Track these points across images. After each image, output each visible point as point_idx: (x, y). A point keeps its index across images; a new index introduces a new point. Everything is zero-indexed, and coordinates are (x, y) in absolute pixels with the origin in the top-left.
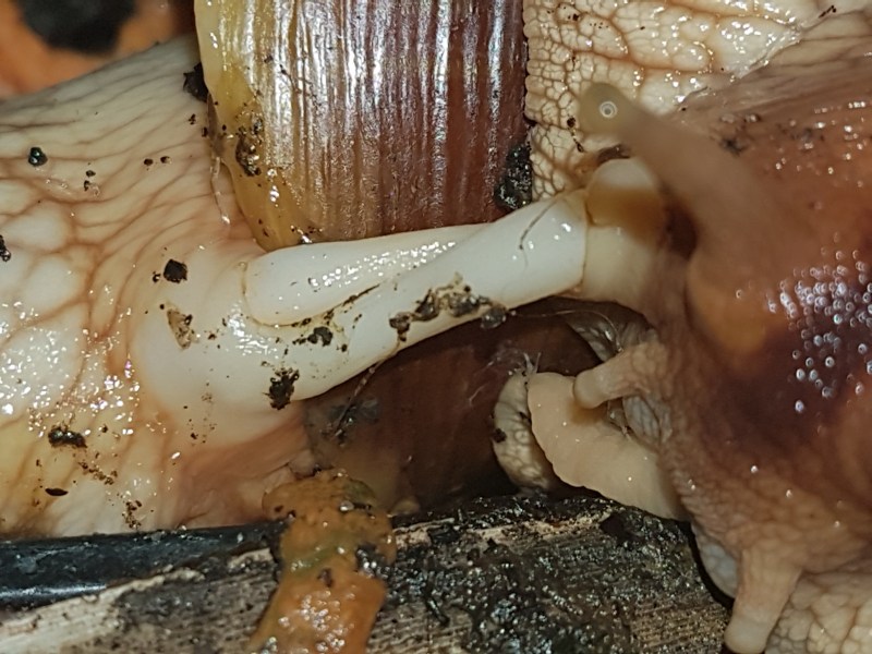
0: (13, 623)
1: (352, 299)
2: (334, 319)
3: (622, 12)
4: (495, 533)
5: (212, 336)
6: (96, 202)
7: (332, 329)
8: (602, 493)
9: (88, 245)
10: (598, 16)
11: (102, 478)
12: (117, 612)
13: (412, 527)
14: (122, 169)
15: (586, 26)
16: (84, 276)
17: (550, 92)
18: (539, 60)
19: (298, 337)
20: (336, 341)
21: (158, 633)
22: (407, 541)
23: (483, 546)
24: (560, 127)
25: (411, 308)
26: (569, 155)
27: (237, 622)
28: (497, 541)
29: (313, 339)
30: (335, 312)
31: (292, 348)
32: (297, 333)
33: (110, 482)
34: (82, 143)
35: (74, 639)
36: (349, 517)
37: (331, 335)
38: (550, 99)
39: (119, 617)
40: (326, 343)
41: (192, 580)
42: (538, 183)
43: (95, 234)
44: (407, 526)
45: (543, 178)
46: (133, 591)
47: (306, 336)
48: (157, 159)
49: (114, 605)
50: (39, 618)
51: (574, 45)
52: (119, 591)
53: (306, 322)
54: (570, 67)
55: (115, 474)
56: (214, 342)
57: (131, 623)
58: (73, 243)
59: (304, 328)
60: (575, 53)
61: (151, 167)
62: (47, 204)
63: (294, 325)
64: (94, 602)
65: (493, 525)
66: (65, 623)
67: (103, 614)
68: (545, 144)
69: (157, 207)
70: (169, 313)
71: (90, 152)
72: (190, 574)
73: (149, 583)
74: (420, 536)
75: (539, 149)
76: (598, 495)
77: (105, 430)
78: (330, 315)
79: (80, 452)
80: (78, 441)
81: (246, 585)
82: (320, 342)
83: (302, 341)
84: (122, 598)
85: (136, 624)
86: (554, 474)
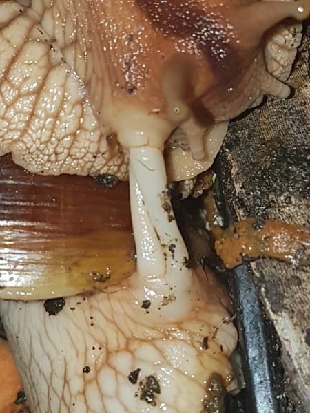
0: (287, 348)
1: (158, 237)
2: (166, 243)
3: (58, 136)
4: (238, 187)
5: (171, 289)
6: (107, 344)
7: (170, 244)
8: (218, 152)
9: (127, 344)
10: (57, 146)
11: (216, 332)
12: (279, 313)
13: (238, 215)
14: (92, 336)
15: (60, 150)
16: (142, 343)
17: (82, 165)
18: (69, 169)
19: (171, 258)
20: (174, 243)
21: (286, 298)
22: (244, 217)
23: (243, 191)
24: (94, 162)
25: (166, 214)
26: (104, 158)
27: (280, 271)
28: (241, 186)
29: (173, 251)
30: (162, 243)
31: (176, 259)
32: (169, 258)
33: (217, 329)
34: (77, 355)
35: (291, 326)
36: (240, 234)
37: (172, 245)
38: (85, 165)
39: (281, 312)
40: (175, 246)
41: (265, 288)
42: (110, 172)
43: (123, 342)
44: (237, 217)
45: (109, 169)
46: (271, 308)
47: (171, 254)
48: (91, 321)
49: (277, 314)
50: (284, 339)
51: (66, 156)
52: (271, 313)
53: (165, 254)
54: (74, 157)
55: (214, 327)
56: (174, 288)
57: (284, 307)
58: (127, 349)
59: (168, 255)
60: (69, 155)
61: (94, 323)
62: (110, 361)
63: (166, 259)
64: (276, 321)
65: (234, 187)
66: (285, 330)
67: (280, 318)
68: (98, 168)
69: (113, 318)
70: (163, 305)
71: (82, 350)
72: (263, 289)
73: (268, 303)
74: (241, 212)
75: (99, 171)
76: (218, 154)
77: (201, 330)
78: (164, 246)
79: (210, 338)
80: (206, 339)
81: (266, 269)
82: (174, 249)
83: (173, 256)
84: (274, 311)
85: (283, 306)
86: (207, 171)
